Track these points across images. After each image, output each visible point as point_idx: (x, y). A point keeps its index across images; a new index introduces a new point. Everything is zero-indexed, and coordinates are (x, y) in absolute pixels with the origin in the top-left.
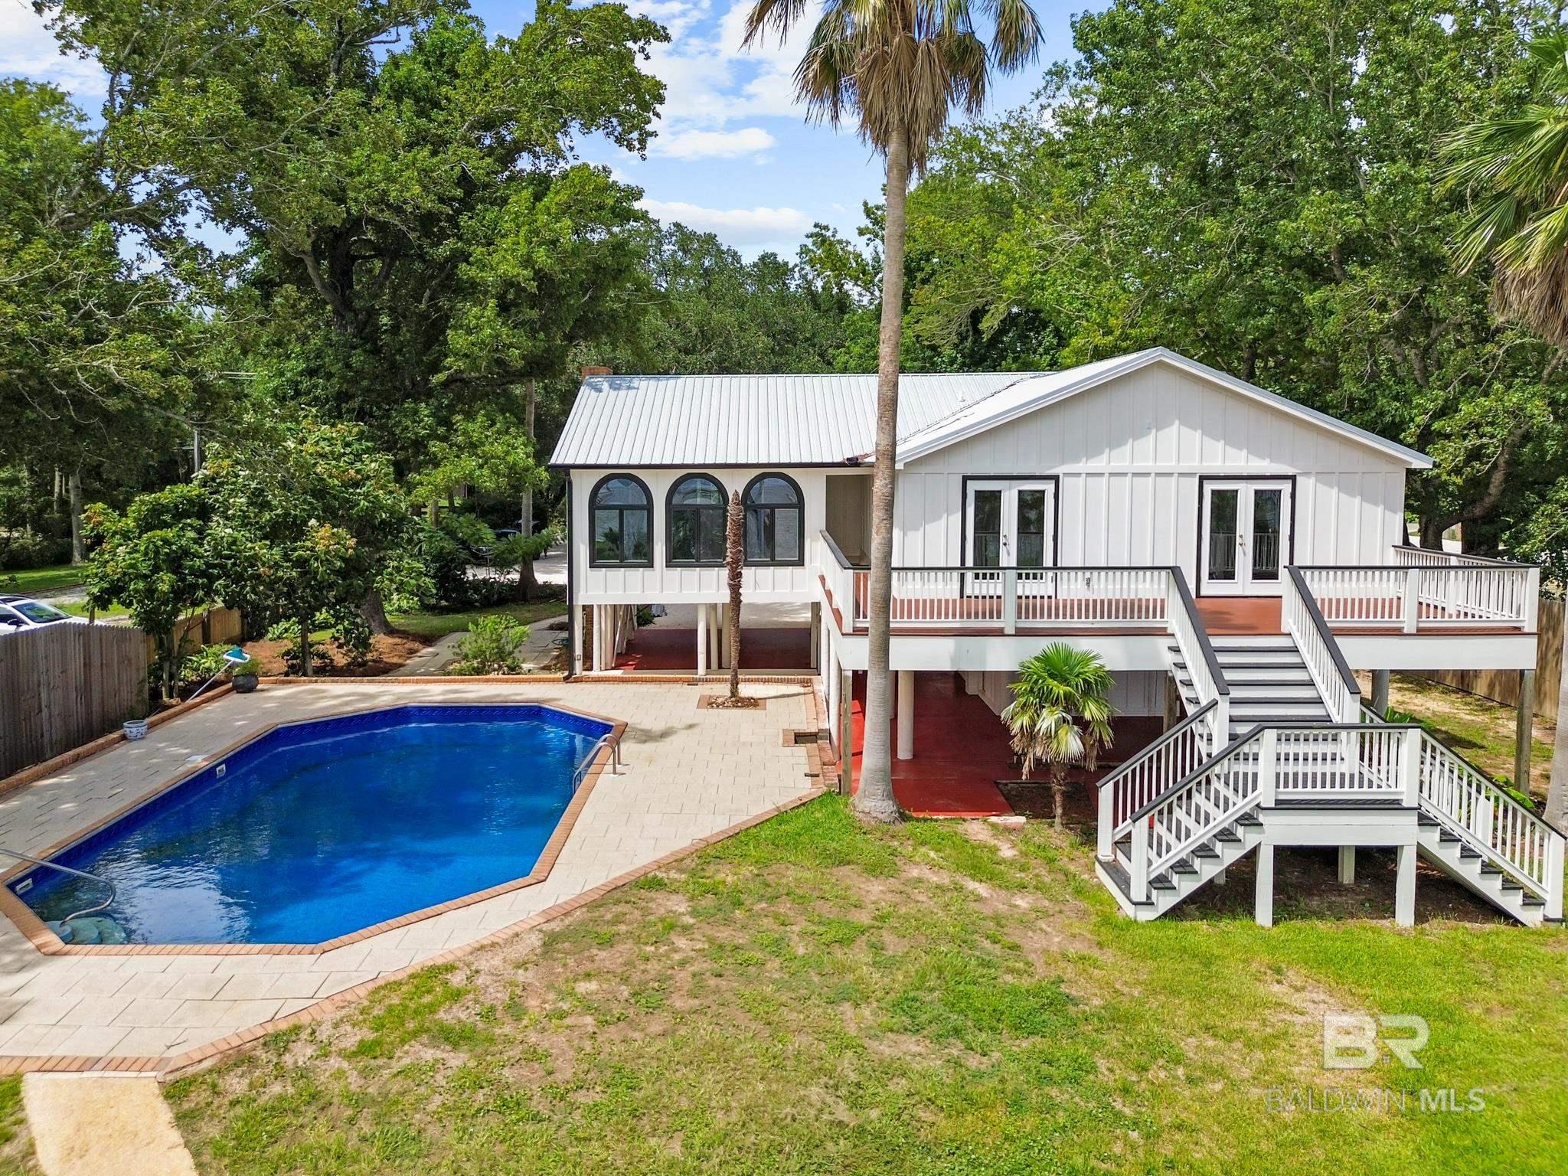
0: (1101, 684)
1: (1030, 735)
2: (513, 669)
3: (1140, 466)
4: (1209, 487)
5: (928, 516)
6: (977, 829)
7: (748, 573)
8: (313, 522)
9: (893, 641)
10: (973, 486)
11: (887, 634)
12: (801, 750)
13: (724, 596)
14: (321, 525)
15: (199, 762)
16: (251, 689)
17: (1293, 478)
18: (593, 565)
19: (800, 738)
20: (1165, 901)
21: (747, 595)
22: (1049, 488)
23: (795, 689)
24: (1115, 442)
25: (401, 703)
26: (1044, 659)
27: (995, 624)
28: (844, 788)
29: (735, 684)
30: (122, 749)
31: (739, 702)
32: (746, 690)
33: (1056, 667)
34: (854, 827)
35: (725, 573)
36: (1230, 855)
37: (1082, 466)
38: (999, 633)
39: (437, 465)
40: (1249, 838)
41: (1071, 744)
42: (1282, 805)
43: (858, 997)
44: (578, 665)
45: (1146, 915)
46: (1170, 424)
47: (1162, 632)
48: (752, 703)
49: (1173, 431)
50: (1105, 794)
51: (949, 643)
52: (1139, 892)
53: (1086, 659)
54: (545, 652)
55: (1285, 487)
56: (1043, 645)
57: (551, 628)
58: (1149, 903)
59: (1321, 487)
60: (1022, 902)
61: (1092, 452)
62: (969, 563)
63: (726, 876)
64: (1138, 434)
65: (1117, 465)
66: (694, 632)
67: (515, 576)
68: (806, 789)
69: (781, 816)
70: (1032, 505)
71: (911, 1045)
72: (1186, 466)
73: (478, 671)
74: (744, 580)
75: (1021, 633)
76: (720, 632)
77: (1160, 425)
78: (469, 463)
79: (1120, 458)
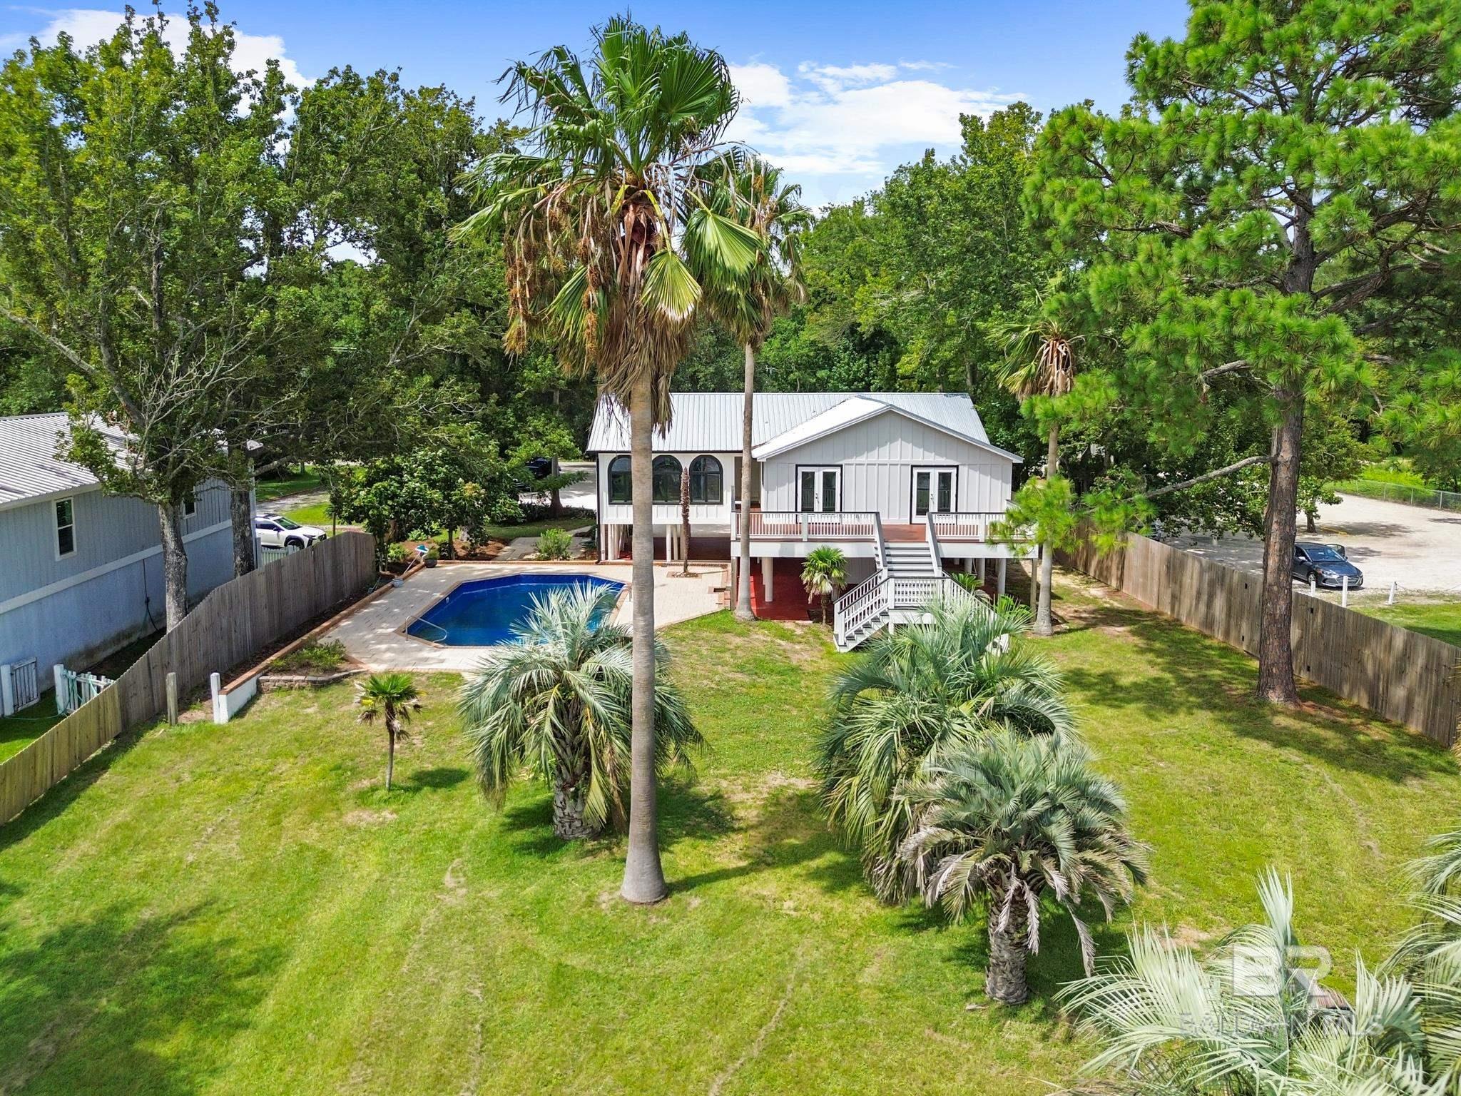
0: (840, 563)
1: (811, 583)
2: (564, 558)
3: (882, 460)
4: (916, 471)
5: (779, 484)
6: (789, 625)
7: (692, 508)
8: (460, 480)
9: (752, 545)
10: (801, 470)
11: (748, 541)
12: (717, 594)
13: (680, 521)
14: (466, 482)
15: (438, 596)
16: (433, 566)
17: (957, 467)
18: (611, 503)
19: (716, 590)
20: (852, 645)
21: (692, 520)
22: (838, 470)
23: (720, 569)
24: (869, 449)
25: (517, 573)
26: (818, 553)
27: (799, 537)
28: (732, 608)
29: (686, 566)
30: (395, 591)
31: (687, 574)
32: (691, 569)
33: (822, 556)
34: (734, 621)
35: (680, 508)
36: (876, 627)
37: (853, 461)
38: (801, 541)
39: (519, 445)
40: (885, 620)
41: (827, 587)
42: (896, 608)
43: (725, 664)
44: (603, 556)
45: (844, 650)
46: (896, 440)
47: (872, 541)
48: (695, 575)
49: (898, 444)
50: (837, 606)
51: (778, 545)
52: (842, 640)
53: (837, 551)
54: (577, 550)
55: (954, 471)
56: (819, 546)
57: (576, 535)
58: (845, 645)
59: (971, 472)
60: (797, 647)
61: (858, 454)
62: (799, 509)
63: (679, 633)
64: (880, 445)
65: (871, 460)
66: (664, 539)
67: (548, 502)
68: (716, 608)
69: (703, 617)
70: (829, 479)
71: (740, 675)
72: (904, 460)
73: (548, 559)
74: (690, 513)
75: (810, 540)
76: (679, 539)
77: (892, 440)
78: (538, 444)
79: (873, 457)
